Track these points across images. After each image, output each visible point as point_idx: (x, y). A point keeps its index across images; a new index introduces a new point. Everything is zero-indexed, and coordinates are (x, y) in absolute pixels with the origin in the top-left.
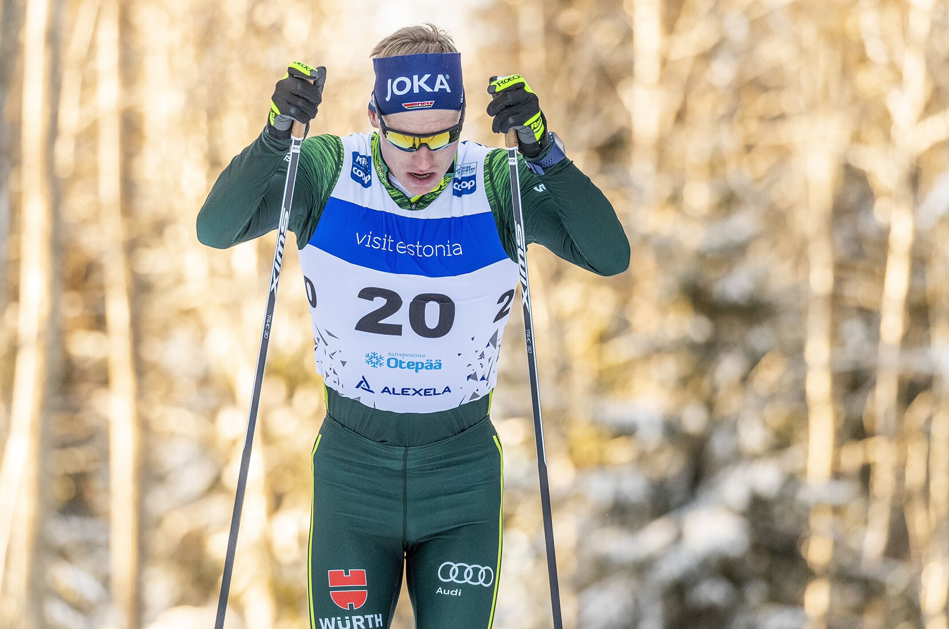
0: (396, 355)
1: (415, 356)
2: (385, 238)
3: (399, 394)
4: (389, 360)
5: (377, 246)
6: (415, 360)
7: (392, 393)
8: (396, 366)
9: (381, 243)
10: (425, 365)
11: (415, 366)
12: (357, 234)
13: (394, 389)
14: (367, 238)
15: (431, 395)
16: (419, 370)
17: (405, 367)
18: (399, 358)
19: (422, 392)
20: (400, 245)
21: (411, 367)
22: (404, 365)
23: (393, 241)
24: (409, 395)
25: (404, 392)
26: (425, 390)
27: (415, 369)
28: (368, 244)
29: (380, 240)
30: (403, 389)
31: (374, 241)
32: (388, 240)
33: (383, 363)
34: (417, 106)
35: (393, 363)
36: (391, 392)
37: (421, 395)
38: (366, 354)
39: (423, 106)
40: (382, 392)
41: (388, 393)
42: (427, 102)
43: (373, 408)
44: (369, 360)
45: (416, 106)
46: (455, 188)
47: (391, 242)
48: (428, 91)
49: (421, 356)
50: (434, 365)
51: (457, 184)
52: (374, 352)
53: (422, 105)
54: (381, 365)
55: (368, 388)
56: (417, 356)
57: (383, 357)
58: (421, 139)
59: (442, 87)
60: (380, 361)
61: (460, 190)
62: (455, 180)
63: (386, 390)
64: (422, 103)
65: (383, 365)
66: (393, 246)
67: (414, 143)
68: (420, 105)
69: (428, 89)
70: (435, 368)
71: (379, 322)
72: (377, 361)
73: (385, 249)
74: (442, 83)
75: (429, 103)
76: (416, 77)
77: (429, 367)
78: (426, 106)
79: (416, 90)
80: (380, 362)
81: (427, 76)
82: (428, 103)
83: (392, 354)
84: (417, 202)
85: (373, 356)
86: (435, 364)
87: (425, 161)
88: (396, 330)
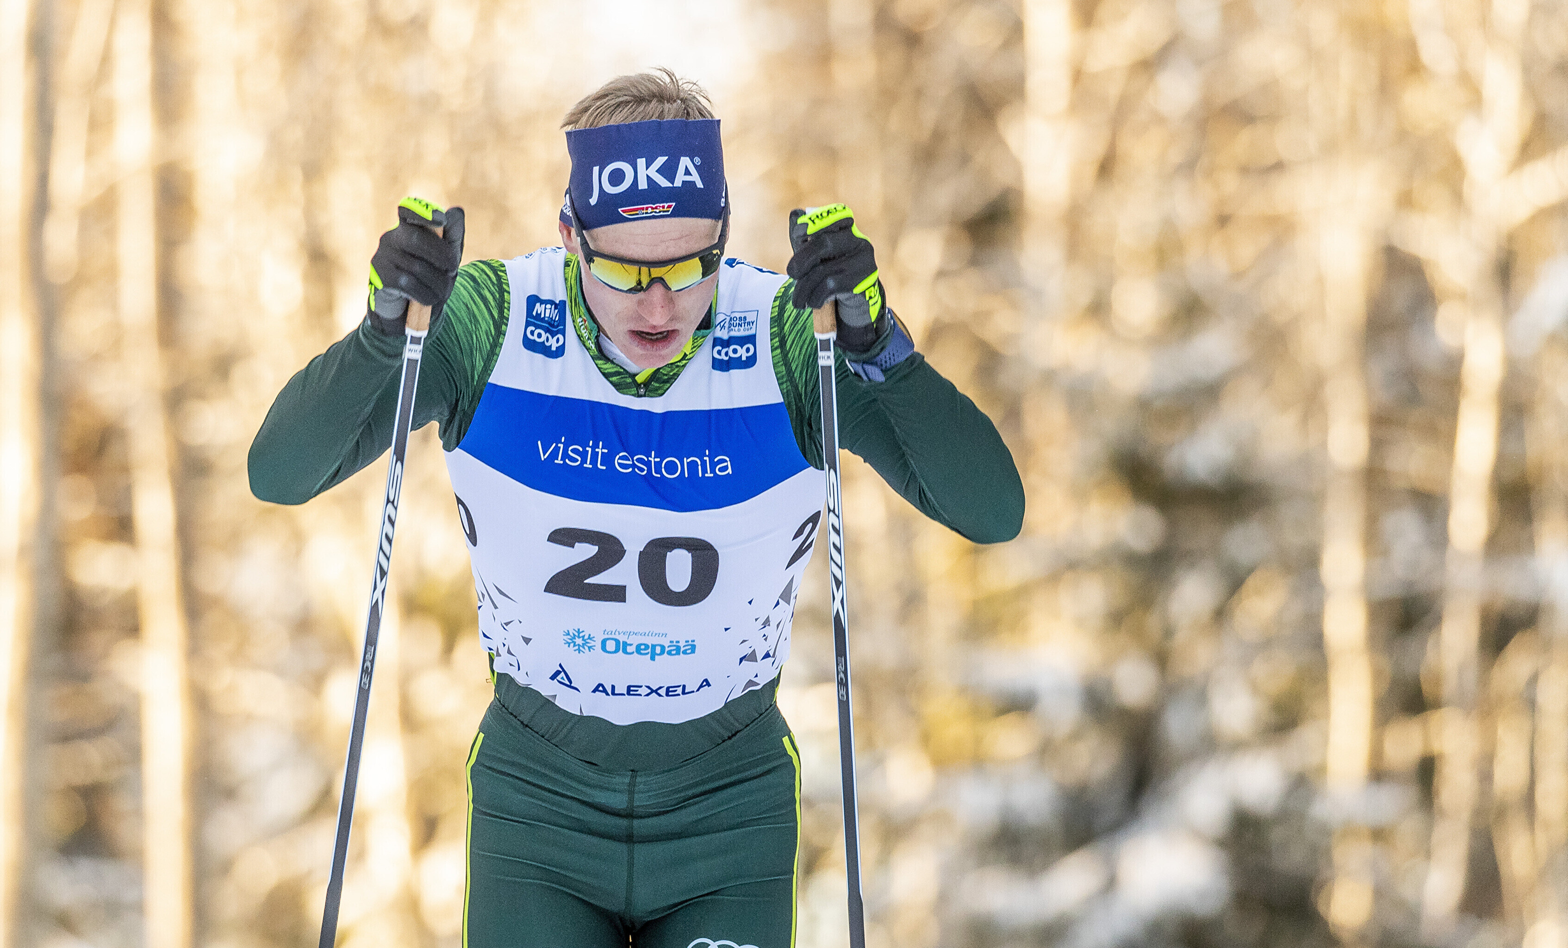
0: (617, 633)
1: (650, 634)
2: (590, 447)
3: (624, 695)
4: (604, 643)
5: (577, 460)
6: (650, 641)
7: (610, 693)
8: (617, 651)
9: (583, 455)
10: (667, 649)
11: (649, 650)
12: (539, 442)
13: (613, 687)
14: (557, 449)
15: (679, 695)
16: (656, 657)
17: (633, 653)
18: (622, 638)
19: (663, 692)
20: (620, 458)
21: (642, 652)
22: (629, 649)
23: (606, 451)
24: (640, 695)
25: (629, 690)
26: (668, 688)
27: (650, 655)
28: (560, 458)
29: (581, 449)
30: (629, 687)
31: (570, 452)
32: (597, 450)
33: (595, 646)
34: (645, 211)
35: (611, 646)
36: (610, 691)
37: (660, 695)
38: (564, 632)
39: (656, 212)
40: (594, 691)
41: (604, 694)
42: (661, 205)
43: (579, 714)
44: (570, 641)
45: (643, 212)
46: (717, 356)
47: (602, 453)
48: (663, 186)
49: (661, 635)
50: (682, 649)
51: (720, 348)
52: (579, 630)
53: (653, 210)
54: (591, 650)
55: (569, 684)
56: (654, 635)
57: (594, 637)
58: (652, 270)
59: (688, 178)
60: (588, 643)
61: (726, 358)
62: (717, 342)
63: (601, 688)
64: (654, 206)
65: (594, 649)
66: (608, 459)
67: (639, 280)
68: (650, 210)
69: (664, 183)
70: (685, 652)
71: (585, 582)
72: (583, 642)
73: (591, 466)
74: (687, 172)
75: (666, 207)
76: (641, 162)
77: (674, 652)
78: (660, 212)
79: (643, 185)
80: (588, 645)
81: (661, 160)
82: (663, 207)
83: (610, 633)
84: (646, 384)
85: (576, 635)
86: (684, 646)
87: (659, 309)
88: (617, 594)
